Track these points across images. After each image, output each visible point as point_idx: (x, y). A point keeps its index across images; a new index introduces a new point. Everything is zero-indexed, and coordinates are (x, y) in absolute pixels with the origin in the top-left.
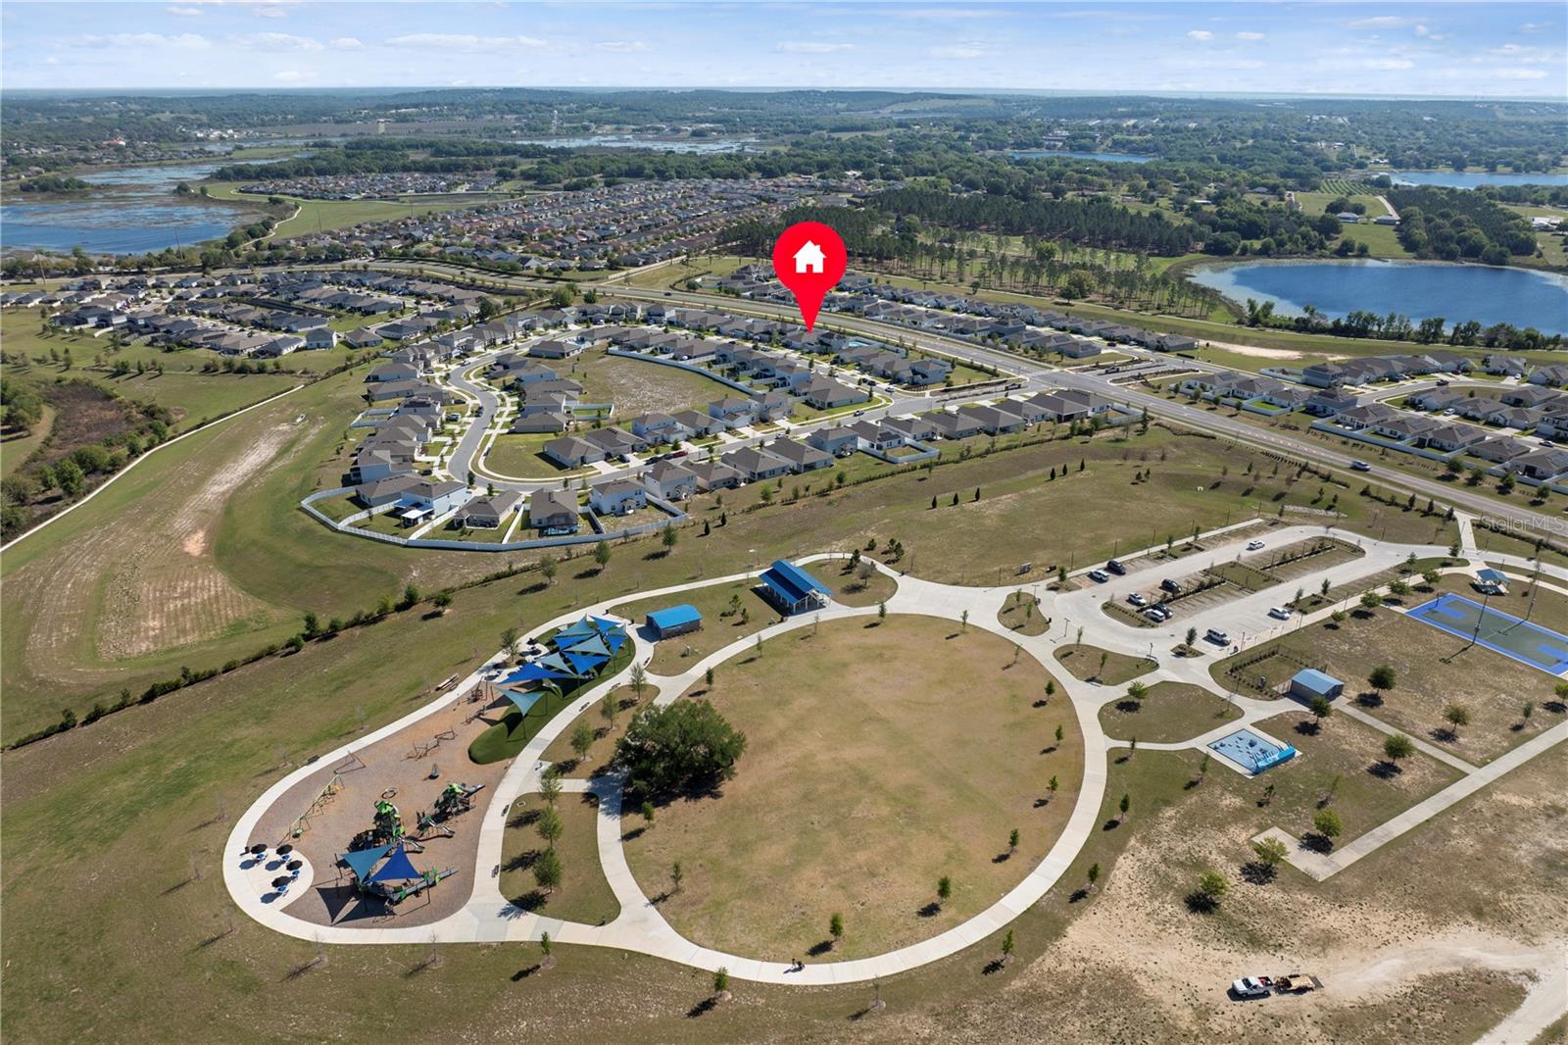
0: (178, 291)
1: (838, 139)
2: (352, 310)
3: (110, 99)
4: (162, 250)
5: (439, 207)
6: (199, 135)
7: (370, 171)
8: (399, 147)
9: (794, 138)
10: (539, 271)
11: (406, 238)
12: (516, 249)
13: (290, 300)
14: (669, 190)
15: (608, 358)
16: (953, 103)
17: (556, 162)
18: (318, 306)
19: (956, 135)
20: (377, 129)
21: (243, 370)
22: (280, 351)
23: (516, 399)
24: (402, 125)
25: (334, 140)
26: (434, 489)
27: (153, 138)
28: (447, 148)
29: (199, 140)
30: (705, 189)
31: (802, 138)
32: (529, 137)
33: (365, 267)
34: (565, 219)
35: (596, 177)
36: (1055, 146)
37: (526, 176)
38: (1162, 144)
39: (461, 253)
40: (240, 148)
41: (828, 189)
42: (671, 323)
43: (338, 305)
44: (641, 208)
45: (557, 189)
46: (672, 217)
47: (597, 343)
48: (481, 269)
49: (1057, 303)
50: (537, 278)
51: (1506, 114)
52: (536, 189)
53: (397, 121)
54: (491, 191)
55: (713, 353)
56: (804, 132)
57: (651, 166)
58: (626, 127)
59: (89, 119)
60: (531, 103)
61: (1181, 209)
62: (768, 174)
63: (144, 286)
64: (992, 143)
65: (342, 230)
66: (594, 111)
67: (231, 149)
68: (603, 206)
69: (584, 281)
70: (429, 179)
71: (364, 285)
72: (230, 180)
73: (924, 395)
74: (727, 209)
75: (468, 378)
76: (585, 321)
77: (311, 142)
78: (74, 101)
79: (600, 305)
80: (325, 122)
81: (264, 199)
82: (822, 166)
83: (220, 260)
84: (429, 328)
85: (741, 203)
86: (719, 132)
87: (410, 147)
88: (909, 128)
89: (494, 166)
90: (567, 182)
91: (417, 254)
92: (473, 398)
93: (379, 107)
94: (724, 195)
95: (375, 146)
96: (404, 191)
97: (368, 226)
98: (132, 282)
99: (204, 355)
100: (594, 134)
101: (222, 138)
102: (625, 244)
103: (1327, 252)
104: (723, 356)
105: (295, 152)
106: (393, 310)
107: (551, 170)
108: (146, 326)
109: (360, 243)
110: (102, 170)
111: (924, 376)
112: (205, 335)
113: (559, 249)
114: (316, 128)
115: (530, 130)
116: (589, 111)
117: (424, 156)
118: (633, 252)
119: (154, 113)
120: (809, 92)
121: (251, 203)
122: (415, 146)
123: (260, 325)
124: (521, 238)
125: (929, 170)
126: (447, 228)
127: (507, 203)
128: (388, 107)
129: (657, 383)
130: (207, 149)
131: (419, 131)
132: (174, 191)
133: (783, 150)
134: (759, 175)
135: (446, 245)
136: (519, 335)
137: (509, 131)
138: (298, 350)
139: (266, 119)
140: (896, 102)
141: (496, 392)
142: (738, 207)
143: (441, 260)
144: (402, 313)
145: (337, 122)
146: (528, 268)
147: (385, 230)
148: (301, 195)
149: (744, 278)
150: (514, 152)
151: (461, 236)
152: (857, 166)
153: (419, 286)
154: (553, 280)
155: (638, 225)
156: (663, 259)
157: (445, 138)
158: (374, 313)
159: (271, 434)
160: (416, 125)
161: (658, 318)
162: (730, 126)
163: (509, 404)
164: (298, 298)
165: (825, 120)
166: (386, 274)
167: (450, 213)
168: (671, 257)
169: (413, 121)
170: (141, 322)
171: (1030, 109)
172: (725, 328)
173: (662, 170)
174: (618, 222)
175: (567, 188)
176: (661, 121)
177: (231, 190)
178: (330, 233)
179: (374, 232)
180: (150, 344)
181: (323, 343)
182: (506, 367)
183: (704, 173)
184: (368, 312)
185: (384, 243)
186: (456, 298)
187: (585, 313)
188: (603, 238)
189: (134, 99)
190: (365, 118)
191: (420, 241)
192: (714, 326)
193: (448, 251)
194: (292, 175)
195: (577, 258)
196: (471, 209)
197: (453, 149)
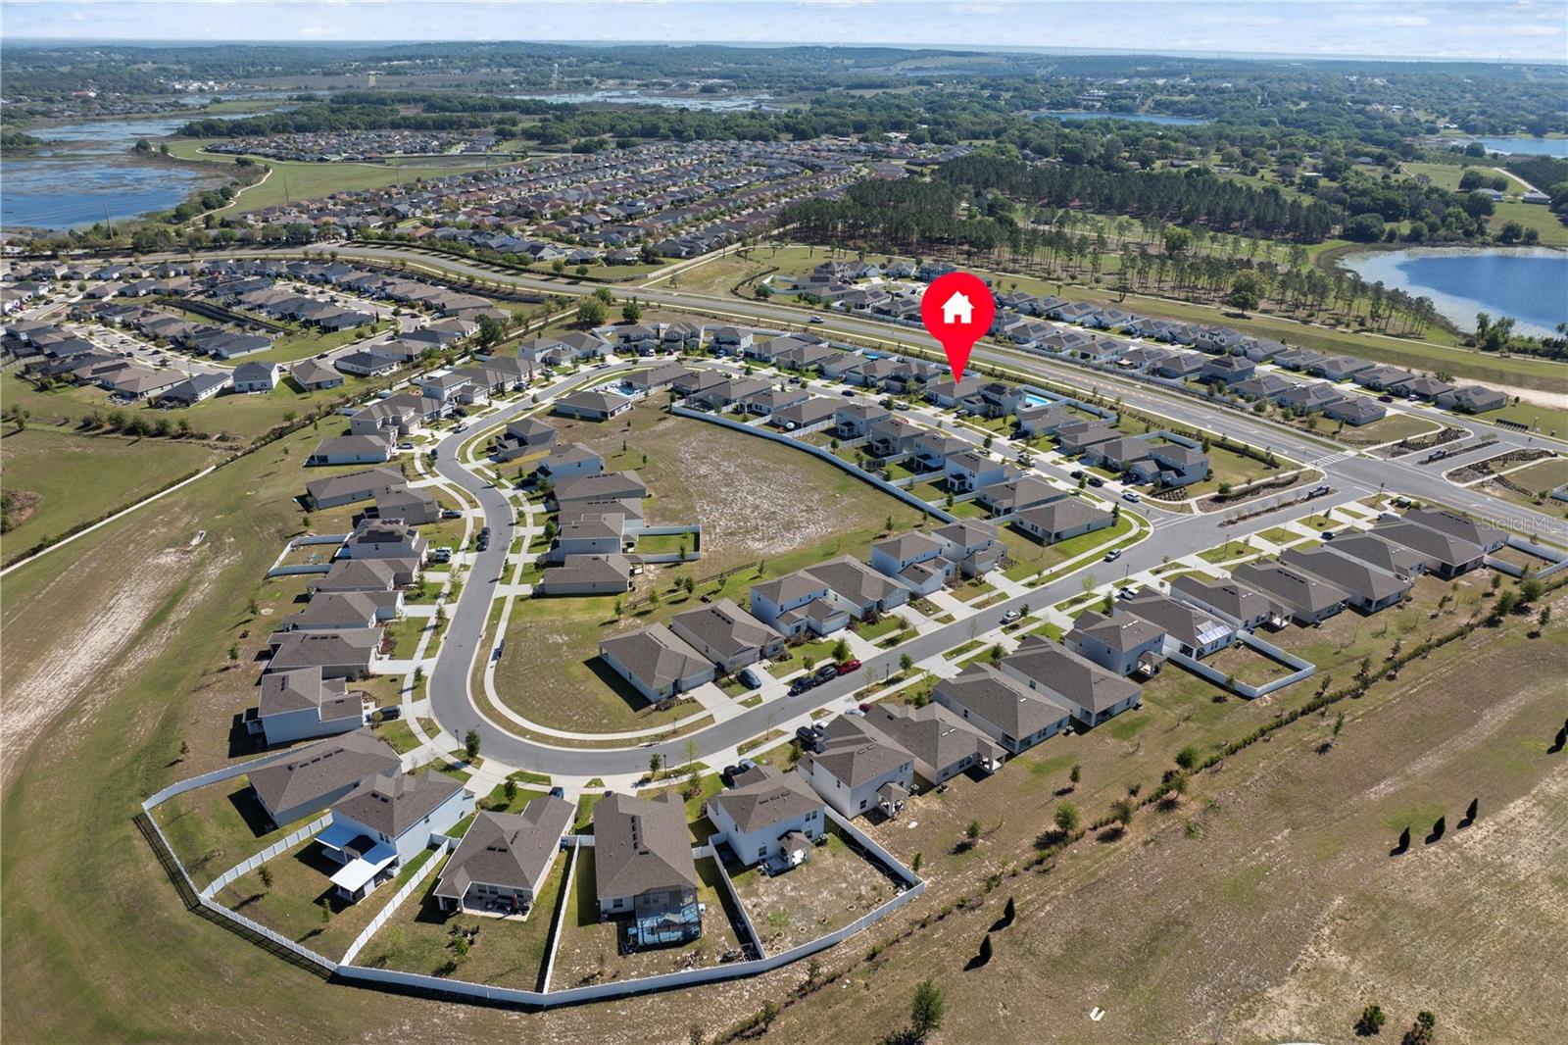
0: (91, 286)
1: (861, 97)
2: (308, 324)
3: (93, 49)
4: (89, 226)
5: (429, 171)
6: (177, 87)
7: (356, 128)
8: (389, 102)
9: (815, 95)
10: (557, 267)
11: (388, 214)
12: (523, 231)
13: (229, 305)
14: (693, 153)
15: (672, 422)
16: (963, 60)
17: (560, 119)
18: (263, 316)
19: (986, 93)
20: (368, 81)
21: (135, 430)
22: (194, 398)
23: (541, 508)
24: (395, 78)
25: (320, 93)
26: (397, 806)
27: (126, 89)
28: (441, 102)
29: (176, 92)
30: (734, 152)
31: (822, 96)
32: (529, 92)
33: (334, 255)
34: (578, 189)
35: (606, 136)
36: (1093, 106)
37: (528, 135)
38: (1210, 105)
39: (455, 238)
40: (218, 101)
41: (877, 155)
42: (748, 355)
43: (291, 315)
44: (669, 177)
45: (563, 151)
46: (708, 189)
47: (652, 391)
48: (481, 261)
49: (1228, 315)
50: (555, 276)
51: (1536, 76)
52: (539, 150)
53: (389, 74)
54: (489, 153)
55: (829, 417)
56: (819, 89)
57: (667, 125)
58: (631, 81)
59: (65, 69)
60: (529, 56)
61: (1292, 183)
62: (800, 135)
63: (51, 277)
64: (1027, 103)
65: (313, 201)
66: (595, 65)
67: (208, 101)
68: (621, 173)
69: (616, 281)
70: (420, 138)
71: (327, 282)
72: (198, 136)
73: (1187, 508)
74: (768, 178)
75: (465, 460)
76: (628, 350)
77: (295, 95)
78: (56, 50)
79: (644, 324)
80: (313, 74)
81: (231, 159)
82: (859, 128)
83: (155, 242)
84: (410, 358)
85: (784, 171)
86: (730, 88)
87: (401, 101)
88: (932, 85)
89: (492, 124)
90: (575, 142)
91: (399, 238)
92: (473, 504)
93: (371, 59)
94: (760, 161)
95: (363, 100)
96: (391, 152)
97: (345, 197)
98: (36, 271)
99: (90, 398)
100: (597, 89)
101: (201, 90)
102: (659, 225)
103: (1490, 239)
104: (849, 424)
105: (277, 106)
106: (365, 325)
107: (555, 128)
108: (28, 344)
109: (332, 220)
110: (62, 123)
111: (1180, 473)
112: (96, 366)
113: (576, 231)
114: (301, 80)
115: (529, 84)
116: (590, 65)
117: (416, 111)
118: (671, 237)
119: (135, 63)
120: (814, 48)
121: (217, 165)
122: (406, 101)
123: (180, 345)
124: (530, 217)
125: (982, 133)
126: (438, 201)
127: (508, 168)
128: (379, 59)
129: (759, 475)
130: (181, 102)
131: (411, 84)
132: (133, 149)
133: (805, 108)
134: (790, 136)
135: (437, 225)
136: (536, 374)
137: (507, 85)
138: (224, 392)
139: (252, 70)
140: (906, 59)
141: (508, 491)
142: (781, 176)
143: (431, 247)
144: (374, 330)
145: (326, 74)
146: (541, 259)
147: (365, 200)
148: (274, 156)
149: (826, 280)
150: (513, 108)
151: (454, 212)
152: (897, 127)
153: (401, 288)
154: (575, 280)
155: (669, 200)
156: (711, 249)
157: (439, 92)
158: (336, 329)
159: (144, 573)
160: (408, 78)
161: (730, 348)
162: (741, 82)
163: (530, 520)
164: (239, 303)
165: (840, 76)
166: (358, 266)
167: (441, 180)
168: (721, 246)
169: (406, 73)
170: (24, 337)
171: (1046, 67)
172: (832, 368)
173: (680, 131)
174: (645, 195)
175: (575, 150)
176: (666, 76)
177: (196, 149)
178: (298, 205)
179: (350, 204)
180: (20, 377)
181: (257, 383)
182: (523, 442)
183: (727, 133)
184: (327, 329)
185: (360, 219)
186: (449, 307)
187: (627, 339)
188: (629, 217)
189: (119, 49)
190: (355, 70)
191: (404, 217)
192: (814, 362)
193: (438, 235)
194: (268, 132)
195: (602, 245)
196: (466, 175)
197: (447, 104)
